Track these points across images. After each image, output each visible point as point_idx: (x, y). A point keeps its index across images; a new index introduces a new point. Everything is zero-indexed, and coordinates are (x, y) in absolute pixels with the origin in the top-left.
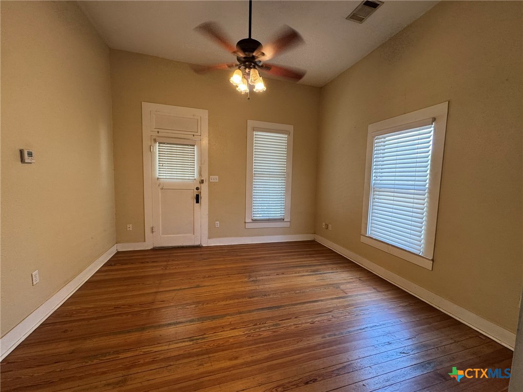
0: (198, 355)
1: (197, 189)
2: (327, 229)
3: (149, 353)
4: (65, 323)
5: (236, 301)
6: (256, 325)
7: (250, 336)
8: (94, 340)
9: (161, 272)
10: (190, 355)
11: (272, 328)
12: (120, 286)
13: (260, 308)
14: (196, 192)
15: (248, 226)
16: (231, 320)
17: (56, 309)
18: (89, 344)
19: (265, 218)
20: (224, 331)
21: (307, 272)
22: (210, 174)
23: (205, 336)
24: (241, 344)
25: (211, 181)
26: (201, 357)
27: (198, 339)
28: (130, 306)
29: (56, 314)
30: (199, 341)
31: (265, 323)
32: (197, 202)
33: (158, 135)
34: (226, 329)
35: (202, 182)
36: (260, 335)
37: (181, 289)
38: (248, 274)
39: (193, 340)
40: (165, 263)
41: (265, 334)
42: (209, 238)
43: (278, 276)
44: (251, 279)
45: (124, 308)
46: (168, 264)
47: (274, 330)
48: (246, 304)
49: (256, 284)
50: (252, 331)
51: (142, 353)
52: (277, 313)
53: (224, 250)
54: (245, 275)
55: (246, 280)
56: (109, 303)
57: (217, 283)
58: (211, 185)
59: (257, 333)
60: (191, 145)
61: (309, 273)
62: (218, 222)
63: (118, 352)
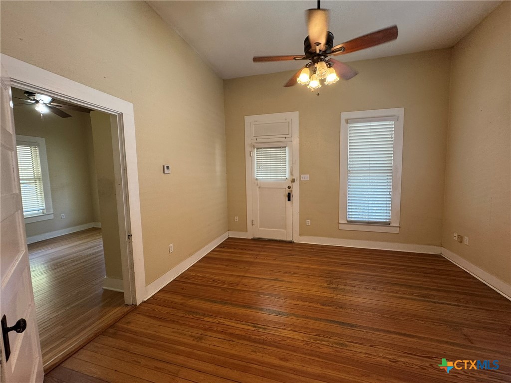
0: (255, 342)
1: (289, 187)
2: (461, 242)
3: (223, 324)
4: (184, 282)
5: (307, 304)
6: (318, 335)
7: (308, 345)
8: (196, 301)
9: (252, 260)
10: (249, 339)
11: (336, 346)
12: (222, 265)
13: (330, 319)
14: (288, 191)
15: (341, 227)
16: (295, 321)
17: (183, 272)
18: (192, 302)
19: (364, 220)
20: (285, 329)
21: (412, 294)
22: (301, 173)
23: (266, 327)
24: (295, 349)
25: (302, 179)
26: (256, 345)
27: (260, 328)
28: (223, 282)
29: (183, 276)
30: (261, 330)
31: (330, 338)
32: (289, 200)
33: (256, 141)
34: (287, 328)
35: (293, 181)
36: (319, 348)
37: (262, 279)
38: (329, 279)
39: (255, 327)
40: (258, 253)
41: (325, 350)
42: (300, 235)
43: (366, 290)
44: (332, 286)
45: (218, 283)
46: (259, 254)
47: (337, 350)
48: (316, 310)
49: (335, 293)
50: (312, 341)
51: (218, 322)
52: (349, 332)
53: (313, 249)
54: (325, 279)
55: (326, 285)
56: (211, 276)
57: (295, 281)
58: (301, 183)
59: (316, 345)
60: (283, 147)
61: (414, 297)
62: (309, 221)
63: (204, 315)
